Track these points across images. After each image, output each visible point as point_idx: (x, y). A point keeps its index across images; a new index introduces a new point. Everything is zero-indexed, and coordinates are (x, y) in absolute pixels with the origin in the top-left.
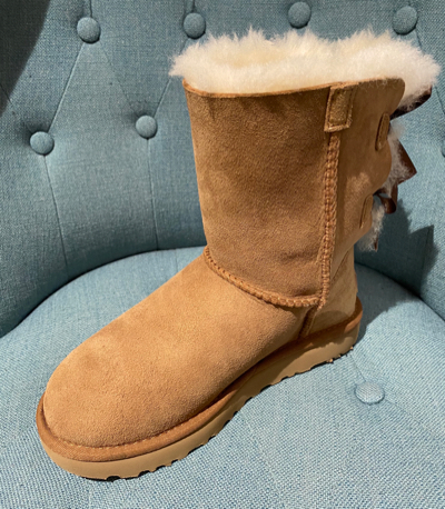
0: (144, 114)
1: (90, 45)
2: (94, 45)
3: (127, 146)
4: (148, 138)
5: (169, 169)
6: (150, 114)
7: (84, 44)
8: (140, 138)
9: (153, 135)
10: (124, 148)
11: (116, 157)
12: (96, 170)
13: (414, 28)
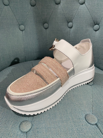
1: (6, 6)
2: (8, 6)
4: (22, 31)
5: (28, 39)
6: (23, 25)
7: (5, 6)
8: (20, 31)
10: (16, 33)
11: (14, 35)
13: (84, 3)
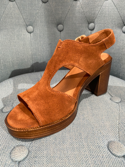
0: (29, 25)
3: (24, 35)
5: (37, 43)
7: (10, 2)
8: (28, 33)
9: (32, 32)
10: (23, 35)
11: (20, 38)
12: (13, 42)
